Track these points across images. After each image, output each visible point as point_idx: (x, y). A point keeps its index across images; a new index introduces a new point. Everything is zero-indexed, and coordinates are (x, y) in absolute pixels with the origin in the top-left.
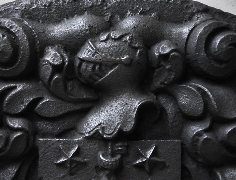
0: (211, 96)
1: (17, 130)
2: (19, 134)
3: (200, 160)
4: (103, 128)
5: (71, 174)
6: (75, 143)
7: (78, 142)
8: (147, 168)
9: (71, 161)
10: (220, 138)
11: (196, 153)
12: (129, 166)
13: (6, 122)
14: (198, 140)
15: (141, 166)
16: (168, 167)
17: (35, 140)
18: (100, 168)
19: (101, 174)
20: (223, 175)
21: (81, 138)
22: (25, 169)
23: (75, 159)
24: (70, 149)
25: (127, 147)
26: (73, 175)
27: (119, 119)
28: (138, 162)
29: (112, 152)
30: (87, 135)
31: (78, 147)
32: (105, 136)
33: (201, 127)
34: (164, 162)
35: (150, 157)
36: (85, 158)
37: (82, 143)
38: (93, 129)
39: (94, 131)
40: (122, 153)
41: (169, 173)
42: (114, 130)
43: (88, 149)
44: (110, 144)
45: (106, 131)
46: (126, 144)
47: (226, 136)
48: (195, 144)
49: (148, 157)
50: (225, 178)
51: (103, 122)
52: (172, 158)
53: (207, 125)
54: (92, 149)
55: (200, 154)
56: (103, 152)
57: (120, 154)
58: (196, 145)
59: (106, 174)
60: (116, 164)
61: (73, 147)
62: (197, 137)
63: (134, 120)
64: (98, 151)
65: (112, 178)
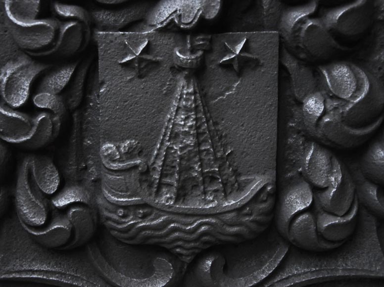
1: (69, 19)
2: (71, 25)
3: (302, 56)
4: (180, 16)
5: (140, 77)
6: (144, 37)
7: (148, 36)
8: (236, 67)
9: (140, 59)
10: (328, 26)
11: (298, 47)
12: (213, 66)
13: (55, 11)
14: (300, 29)
15: (228, 66)
16: (262, 65)
17: (92, 33)
18: (177, 69)
19: (178, 77)
20: (329, 73)
21: (152, 31)
22: (83, 73)
23: (144, 56)
24: (137, 45)
25: (211, 41)
26: (143, 78)
27: (200, 3)
28: (224, 60)
29: (191, 47)
30: (159, 26)
31: (149, 42)
32: (182, 26)
33: (304, 12)
34: (257, 59)
35: (240, 52)
36: (157, 56)
37: (152, 37)
38: (167, 18)
39: (168, 21)
40: (204, 48)
41: (263, 73)
42: (194, 18)
43: (161, 45)
44: (188, 37)
45: (184, 20)
46: (209, 37)
47: (336, 22)
48: (297, 34)
49: (238, 52)
50: (332, 76)
51: (179, 8)
52: (268, 53)
53: (312, 9)
54: (166, 45)
55: (303, 47)
56: (180, 48)
57: (202, 50)
58: (298, 36)
59: (184, 75)
60: (197, 62)
61: (142, 42)
62: (299, 25)
63: (219, 4)
64: (174, 47)
65: (192, 80)
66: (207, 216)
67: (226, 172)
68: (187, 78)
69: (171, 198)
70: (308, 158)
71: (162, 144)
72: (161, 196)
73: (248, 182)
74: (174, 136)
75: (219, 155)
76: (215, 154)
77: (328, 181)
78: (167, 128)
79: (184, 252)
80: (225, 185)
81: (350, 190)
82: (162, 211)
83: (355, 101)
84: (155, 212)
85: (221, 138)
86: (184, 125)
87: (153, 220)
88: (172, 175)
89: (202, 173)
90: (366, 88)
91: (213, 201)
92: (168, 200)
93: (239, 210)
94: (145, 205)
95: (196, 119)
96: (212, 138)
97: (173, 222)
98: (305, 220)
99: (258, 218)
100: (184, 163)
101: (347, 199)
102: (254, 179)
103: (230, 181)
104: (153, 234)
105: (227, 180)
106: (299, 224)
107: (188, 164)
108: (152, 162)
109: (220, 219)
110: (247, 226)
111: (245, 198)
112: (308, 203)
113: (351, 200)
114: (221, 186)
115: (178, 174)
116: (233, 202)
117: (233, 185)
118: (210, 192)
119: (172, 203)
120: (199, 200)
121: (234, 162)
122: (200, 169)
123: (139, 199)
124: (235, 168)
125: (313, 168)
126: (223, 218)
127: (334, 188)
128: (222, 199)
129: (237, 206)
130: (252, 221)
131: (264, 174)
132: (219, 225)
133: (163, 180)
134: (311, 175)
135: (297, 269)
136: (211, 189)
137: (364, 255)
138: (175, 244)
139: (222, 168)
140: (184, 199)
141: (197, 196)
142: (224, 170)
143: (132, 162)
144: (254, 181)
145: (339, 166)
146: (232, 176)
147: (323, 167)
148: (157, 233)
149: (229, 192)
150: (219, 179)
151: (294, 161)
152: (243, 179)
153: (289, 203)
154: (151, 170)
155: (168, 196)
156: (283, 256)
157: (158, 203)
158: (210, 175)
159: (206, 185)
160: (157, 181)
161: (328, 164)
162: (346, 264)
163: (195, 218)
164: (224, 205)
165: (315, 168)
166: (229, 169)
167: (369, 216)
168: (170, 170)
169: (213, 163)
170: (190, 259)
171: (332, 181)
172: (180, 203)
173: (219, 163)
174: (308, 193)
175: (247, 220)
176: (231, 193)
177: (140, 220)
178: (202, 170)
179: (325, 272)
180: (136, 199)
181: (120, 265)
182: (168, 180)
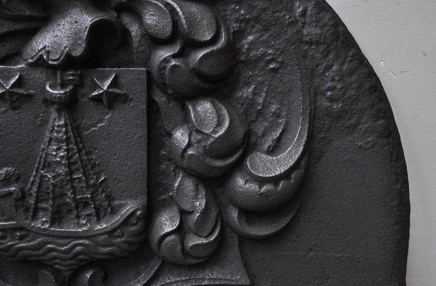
0: (181, 13)
3: (170, 91)
4: (48, 52)
5: (14, 109)
6: (16, 71)
7: (20, 70)
8: (105, 101)
9: (11, 93)
10: (191, 65)
11: (165, 84)
14: (165, 67)
15: (98, 99)
16: (131, 100)
20: (194, 109)
21: (23, 65)
23: (15, 90)
24: (9, 79)
25: (81, 76)
26: (17, 110)
27: (67, 40)
28: (93, 94)
29: (61, 82)
30: (30, 61)
31: (20, 75)
32: (50, 62)
33: (169, 51)
34: (125, 94)
35: (107, 88)
36: (29, 89)
37: (24, 71)
38: (37, 54)
39: (37, 56)
40: (74, 83)
41: (132, 106)
42: (61, 55)
43: (33, 79)
44: (59, 72)
45: (52, 56)
46: (79, 72)
47: (197, 62)
48: (162, 72)
49: (105, 88)
50: (196, 111)
51: (47, 45)
52: (137, 89)
53: (176, 49)
54: (39, 79)
55: (169, 84)
56: (51, 82)
57: (73, 85)
58: (164, 74)
59: (55, 108)
60: (66, 96)
61: (14, 76)
62: (164, 64)
63: (85, 42)
64: (46, 81)
65: (63, 113)
66: (81, 238)
67: (98, 198)
68: (59, 111)
69: (46, 222)
70: (176, 185)
71: (37, 171)
72: (38, 219)
73: (121, 206)
74: (47, 165)
75: (92, 182)
76: (87, 181)
77: (194, 206)
78: (41, 157)
79: (63, 268)
80: (97, 210)
81: (214, 213)
82: (38, 233)
83: (216, 136)
84: (32, 234)
85: (94, 166)
86: (56, 156)
87: (30, 241)
88: (47, 200)
89: (74, 199)
90: (227, 124)
91: (86, 225)
92: (43, 223)
93: (111, 233)
94: (21, 229)
95: (68, 150)
96: (84, 167)
97: (49, 243)
98: (172, 241)
99: (129, 239)
100: (57, 190)
101: (211, 221)
102: (126, 204)
103: (103, 206)
104: (31, 253)
105: (101, 204)
106: (167, 244)
107: (61, 191)
108: (28, 188)
109: (93, 241)
110: (118, 246)
111: (115, 222)
112: (175, 225)
113: (214, 223)
114: (94, 210)
115: (52, 200)
116: (105, 226)
117: (106, 209)
118: (83, 217)
119: (48, 226)
120: (73, 223)
121: (108, 188)
122: (73, 196)
123: (15, 222)
124: (108, 194)
125: (181, 194)
126: (96, 240)
127: (198, 212)
128: (94, 223)
129: (108, 230)
130: (123, 242)
131: (136, 199)
132: (92, 245)
133: (39, 205)
134: (179, 200)
135: (169, 279)
136: (84, 213)
137: (227, 266)
138: (53, 262)
139: (95, 195)
140: (60, 222)
141: (71, 220)
142: (97, 196)
143: (7, 189)
144: (126, 205)
145: (204, 192)
146: (105, 201)
147: (189, 193)
148: (35, 253)
149: (102, 215)
150: (91, 204)
151: (167, 185)
152: (117, 203)
153: (159, 225)
154: (27, 196)
155: (44, 219)
156: (157, 268)
157: (33, 227)
158: (84, 201)
159: (80, 210)
160: (33, 206)
161: (194, 191)
162: (212, 274)
163: (70, 240)
164: (96, 228)
165: (183, 194)
166: (103, 194)
167: (232, 233)
168: (46, 196)
169: (85, 190)
170: (69, 274)
171: (197, 206)
172: (56, 226)
173: (92, 189)
174: (176, 216)
175: (119, 241)
176: (104, 216)
177: (17, 242)
178: (74, 197)
179: (194, 281)
180: (13, 223)
181: (10, 276)
182: (44, 205)
